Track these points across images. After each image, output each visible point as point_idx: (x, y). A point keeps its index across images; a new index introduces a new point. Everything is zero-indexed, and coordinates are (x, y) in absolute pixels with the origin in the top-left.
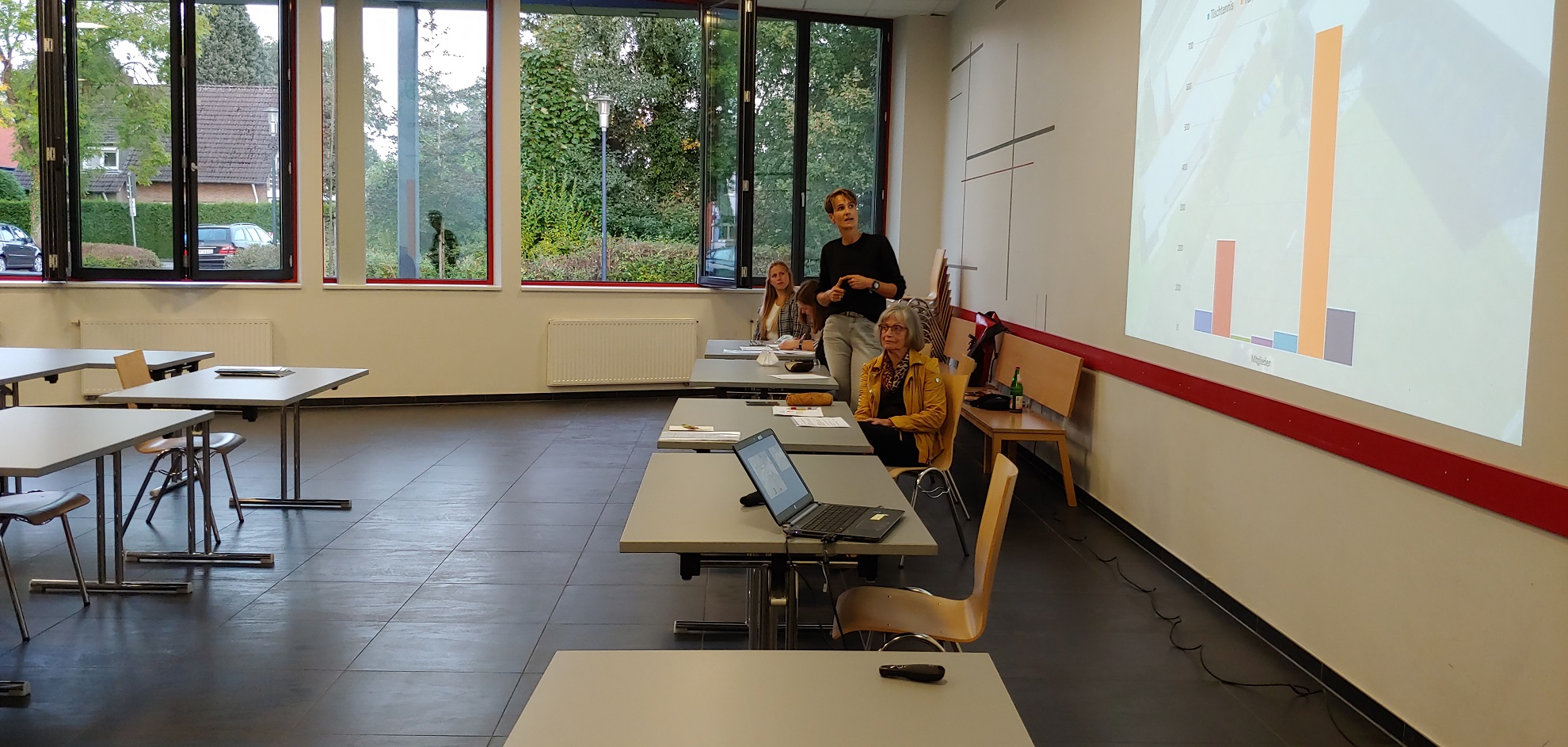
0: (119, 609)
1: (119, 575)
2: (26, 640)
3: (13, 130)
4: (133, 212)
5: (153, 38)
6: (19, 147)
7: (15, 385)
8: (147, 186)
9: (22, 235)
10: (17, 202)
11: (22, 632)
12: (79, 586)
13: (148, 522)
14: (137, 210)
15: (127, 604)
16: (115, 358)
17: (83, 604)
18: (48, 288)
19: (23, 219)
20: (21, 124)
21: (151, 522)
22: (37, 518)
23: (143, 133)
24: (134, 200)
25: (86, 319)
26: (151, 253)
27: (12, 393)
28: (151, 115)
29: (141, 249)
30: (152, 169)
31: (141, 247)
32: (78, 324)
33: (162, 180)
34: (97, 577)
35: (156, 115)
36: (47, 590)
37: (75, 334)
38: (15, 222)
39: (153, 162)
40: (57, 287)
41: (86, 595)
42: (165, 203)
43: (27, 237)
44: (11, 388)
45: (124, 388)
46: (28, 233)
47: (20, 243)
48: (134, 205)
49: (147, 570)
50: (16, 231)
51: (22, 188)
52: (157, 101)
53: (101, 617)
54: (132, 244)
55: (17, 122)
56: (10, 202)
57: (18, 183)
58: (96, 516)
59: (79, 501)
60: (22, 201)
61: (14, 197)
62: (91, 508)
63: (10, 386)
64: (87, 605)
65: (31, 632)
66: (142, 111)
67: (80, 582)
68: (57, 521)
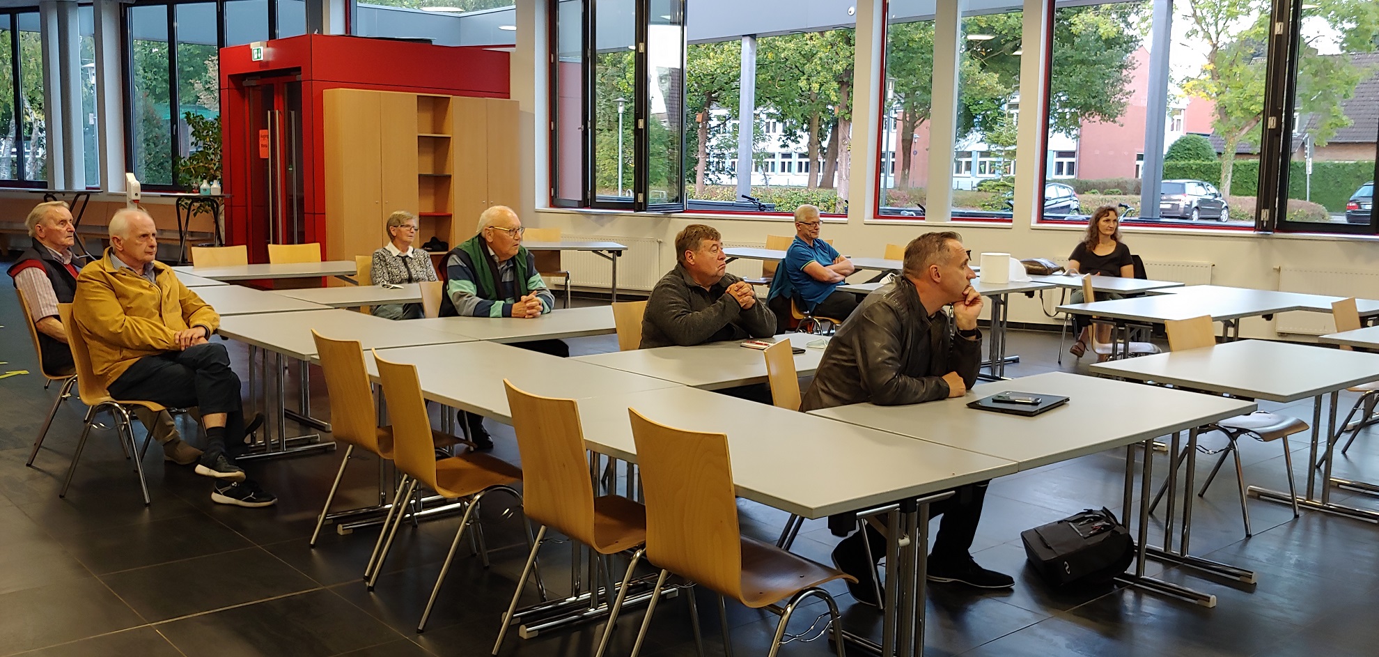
0: (1324, 527)
1: (1325, 498)
2: (1249, 536)
3: (1213, 103)
4: (1309, 170)
5: (1343, 11)
6: (1217, 117)
7: (1237, 321)
8: (1324, 147)
9: (1213, 190)
10: (1210, 163)
11: (1247, 529)
12: (1293, 500)
13: (1344, 452)
14: (1313, 168)
15: (1331, 523)
16: (1332, 304)
17: (1293, 516)
18: (1257, 238)
19: (1213, 176)
20: (1221, 97)
21: (1346, 453)
22: (1267, 436)
23: (1325, 99)
24: (1310, 159)
25: (1287, 266)
26: (1322, 208)
27: (1233, 326)
28: (1334, 82)
29: (1313, 204)
30: (1330, 131)
31: (1312, 201)
32: (1279, 270)
33: (1336, 141)
34: (1305, 494)
35: (1339, 81)
36: (1261, 497)
37: (1275, 279)
38: (1207, 179)
39: (1331, 124)
40: (1267, 237)
41: (1297, 508)
42: (1336, 162)
43: (1217, 192)
44: (1233, 322)
45: (1338, 332)
46: (1218, 189)
47: (1211, 197)
48: (1310, 164)
49: (1346, 496)
50: (1208, 187)
51: (1215, 151)
52: (1341, 69)
53: (1307, 529)
54: (1305, 199)
55: (1218, 95)
56: (1204, 163)
57: (1212, 146)
58: (1310, 442)
59: (1299, 426)
60: (1213, 162)
61: (1207, 159)
62: (1307, 436)
63: (1233, 321)
64: (1297, 516)
65: (1253, 532)
66: (1326, 78)
67: (1293, 498)
68: (1279, 443)
